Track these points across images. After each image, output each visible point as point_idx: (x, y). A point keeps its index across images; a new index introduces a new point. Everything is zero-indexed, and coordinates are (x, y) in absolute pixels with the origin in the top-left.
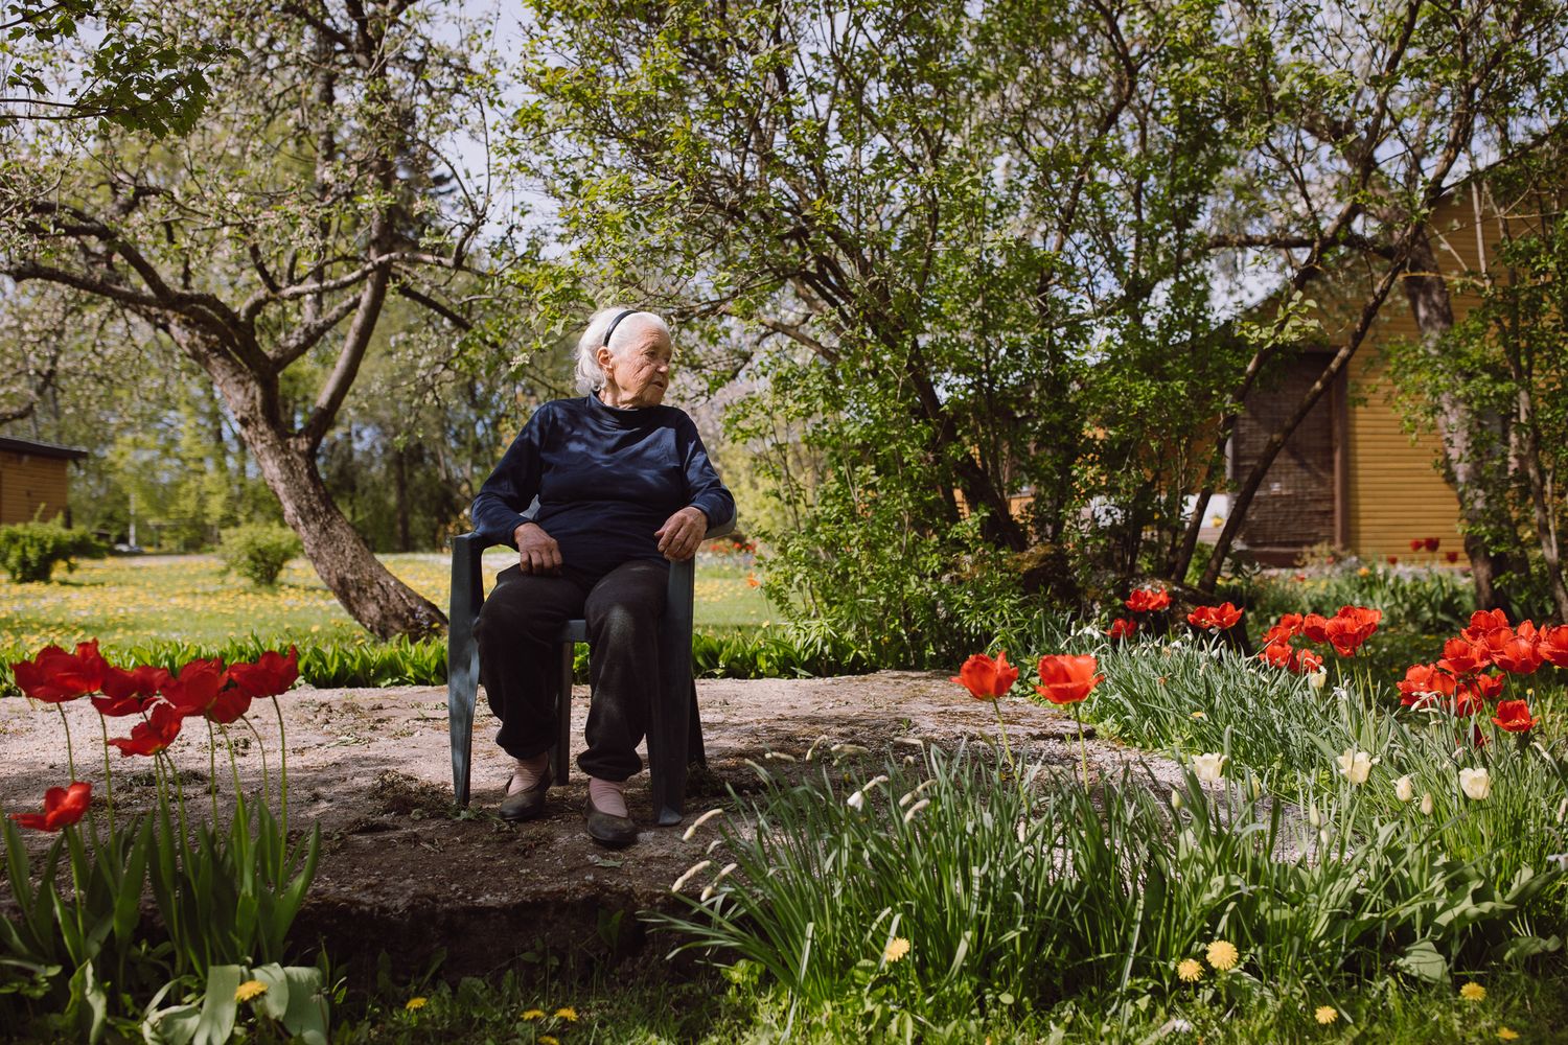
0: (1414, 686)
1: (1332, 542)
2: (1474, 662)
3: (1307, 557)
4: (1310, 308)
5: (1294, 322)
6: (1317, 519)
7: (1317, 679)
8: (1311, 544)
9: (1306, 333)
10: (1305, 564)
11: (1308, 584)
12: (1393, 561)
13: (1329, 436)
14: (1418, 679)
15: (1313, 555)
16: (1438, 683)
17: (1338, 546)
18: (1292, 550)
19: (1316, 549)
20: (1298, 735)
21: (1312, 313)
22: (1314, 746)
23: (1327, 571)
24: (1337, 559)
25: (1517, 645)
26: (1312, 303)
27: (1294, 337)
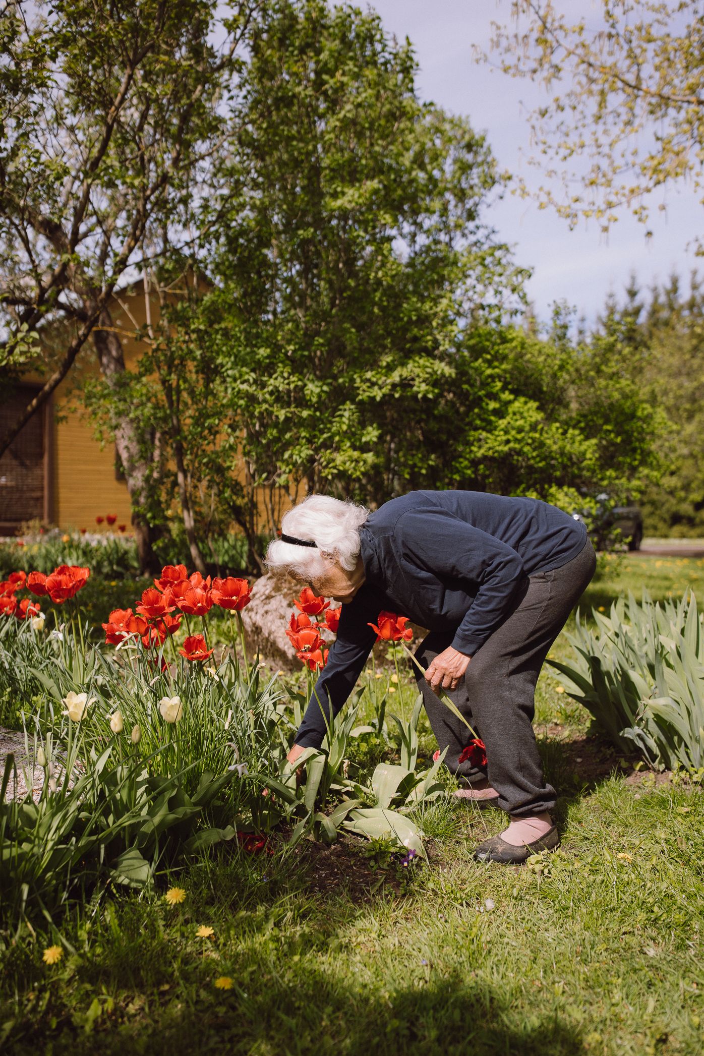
0: (115, 626)
1: (42, 518)
2: (163, 608)
3: (25, 529)
4: (34, 339)
5: (22, 348)
6: (32, 503)
7: (37, 623)
8: (27, 520)
9: (31, 357)
10: (23, 534)
11: (25, 549)
12: (84, 532)
13: (41, 445)
14: (118, 621)
15: (28, 528)
16: (133, 626)
17: (46, 521)
18: (13, 524)
19: (31, 523)
20: (22, 672)
21: (35, 343)
22: (34, 678)
23: (38, 539)
24: (45, 531)
25: (194, 593)
26: (35, 334)
27: (22, 359)
